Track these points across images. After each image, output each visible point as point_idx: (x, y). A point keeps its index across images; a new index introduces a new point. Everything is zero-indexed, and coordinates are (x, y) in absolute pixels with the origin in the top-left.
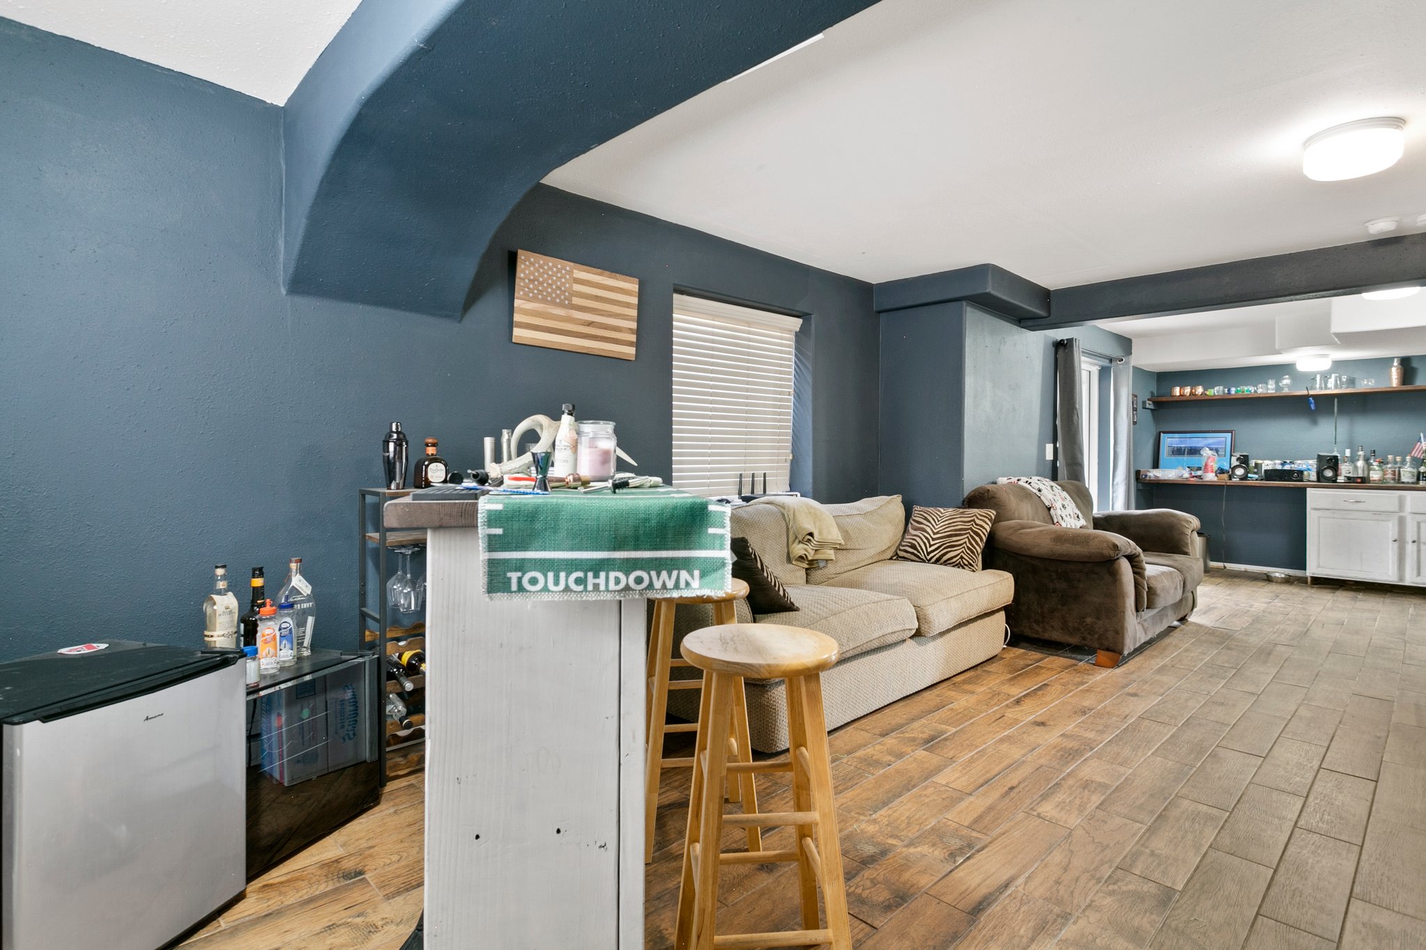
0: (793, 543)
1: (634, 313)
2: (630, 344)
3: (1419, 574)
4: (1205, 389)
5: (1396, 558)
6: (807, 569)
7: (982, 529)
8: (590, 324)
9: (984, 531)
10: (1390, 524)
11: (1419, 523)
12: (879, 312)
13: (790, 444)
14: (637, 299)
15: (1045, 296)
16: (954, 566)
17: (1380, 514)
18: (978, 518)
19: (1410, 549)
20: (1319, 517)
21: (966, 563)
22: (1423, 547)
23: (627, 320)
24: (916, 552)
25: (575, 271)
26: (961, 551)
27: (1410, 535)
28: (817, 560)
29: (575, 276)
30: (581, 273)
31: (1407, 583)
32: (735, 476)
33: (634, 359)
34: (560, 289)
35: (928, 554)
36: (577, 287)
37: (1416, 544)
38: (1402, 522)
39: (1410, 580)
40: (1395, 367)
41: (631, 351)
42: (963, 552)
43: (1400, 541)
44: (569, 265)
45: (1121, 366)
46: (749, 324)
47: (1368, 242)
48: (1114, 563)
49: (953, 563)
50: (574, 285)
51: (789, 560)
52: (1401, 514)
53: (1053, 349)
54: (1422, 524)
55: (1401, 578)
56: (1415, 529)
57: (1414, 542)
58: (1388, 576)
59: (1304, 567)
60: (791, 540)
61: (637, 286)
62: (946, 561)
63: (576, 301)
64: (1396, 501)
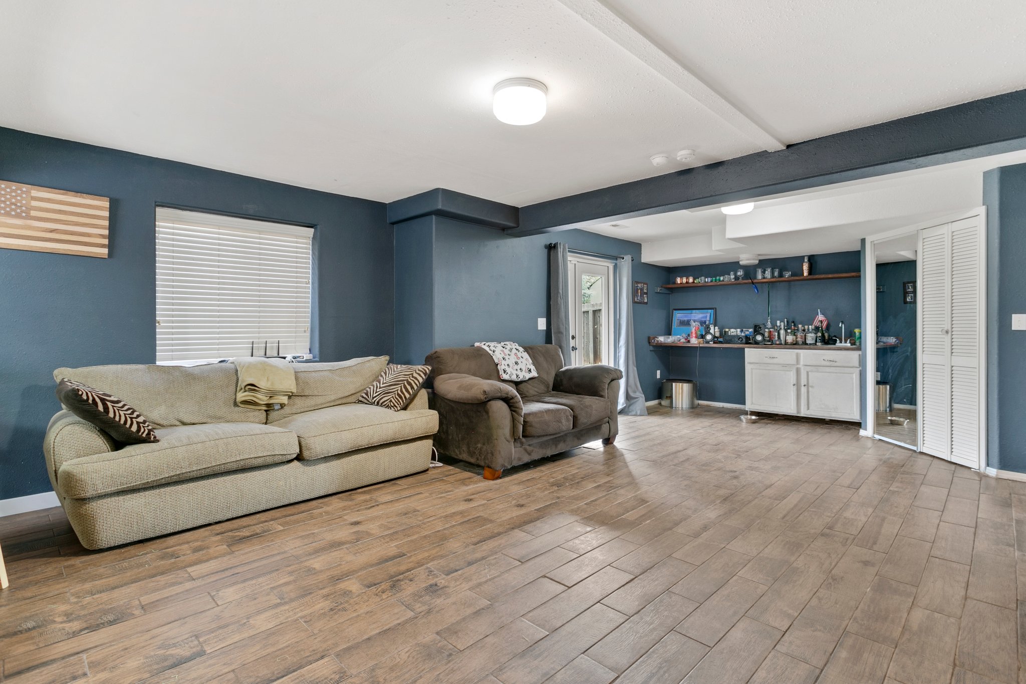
0: (239, 392)
1: (106, 223)
2: (103, 246)
3: (808, 409)
4: (694, 279)
5: (795, 399)
6: (266, 411)
7: (415, 380)
8: (52, 231)
9: (416, 381)
10: (792, 372)
11: (808, 373)
12: (393, 224)
13: (309, 320)
14: (108, 213)
15: (514, 211)
16: (386, 408)
17: (786, 366)
18: (416, 372)
19: (803, 390)
20: (752, 369)
21: (392, 405)
22: (810, 389)
23: (96, 228)
24: (367, 397)
25: (32, 191)
26: (391, 396)
27: (803, 381)
28: (273, 404)
29: (32, 195)
30: (37, 192)
31: (802, 415)
32: (248, 343)
33: (107, 257)
34: (16, 205)
35: (373, 398)
36: (34, 203)
37: (806, 386)
38: (798, 371)
39: (804, 413)
40: (806, 262)
41: (105, 251)
42: (393, 397)
43: (798, 385)
44: (25, 188)
45: (623, 263)
46: (260, 232)
47: (676, 172)
48: (486, 405)
49: (385, 405)
50: (32, 202)
51: (235, 404)
52: (798, 366)
53: (547, 250)
54: (810, 373)
55: (798, 412)
56: (806, 376)
57: (805, 386)
58: (790, 410)
59: (744, 403)
60: (238, 389)
61: (108, 203)
62: (382, 404)
63: (33, 213)
64: (795, 357)
